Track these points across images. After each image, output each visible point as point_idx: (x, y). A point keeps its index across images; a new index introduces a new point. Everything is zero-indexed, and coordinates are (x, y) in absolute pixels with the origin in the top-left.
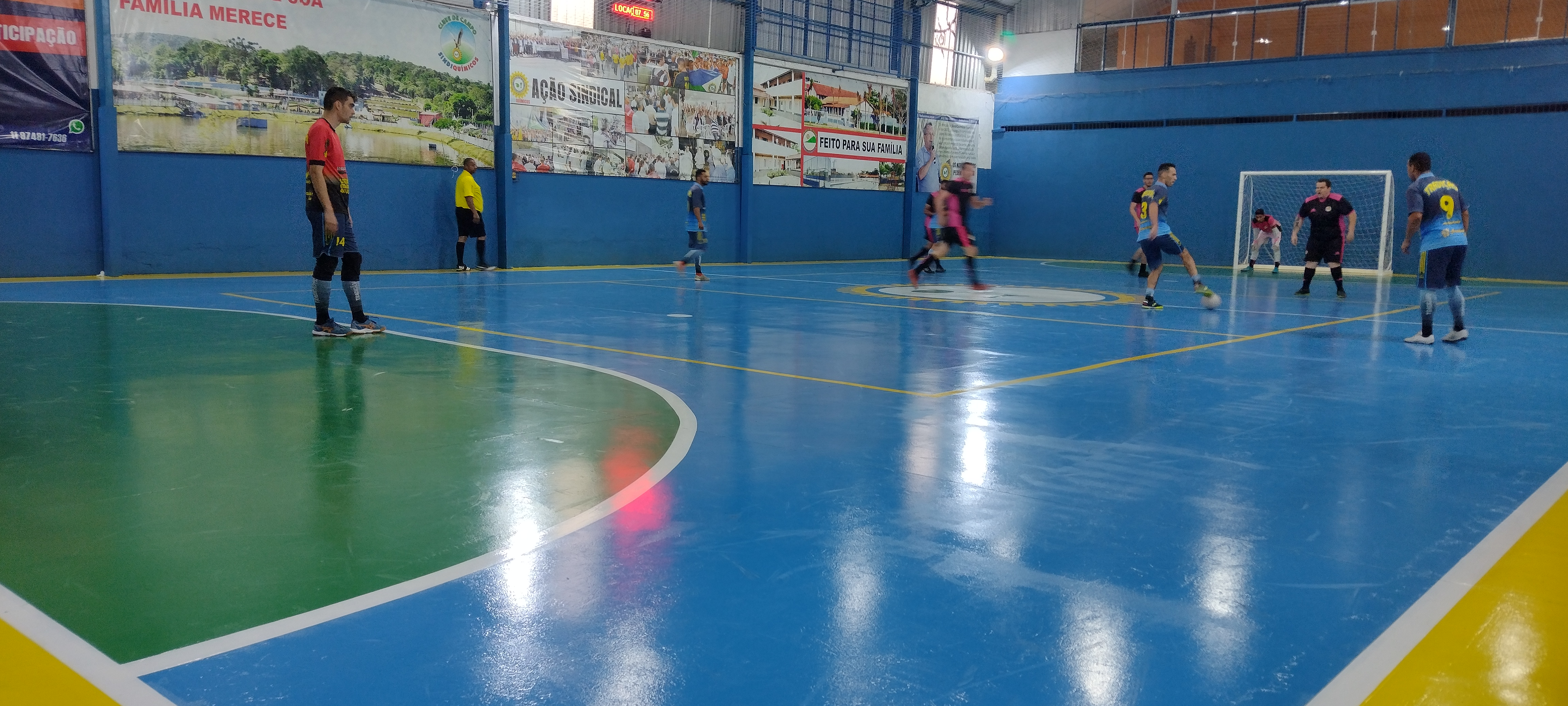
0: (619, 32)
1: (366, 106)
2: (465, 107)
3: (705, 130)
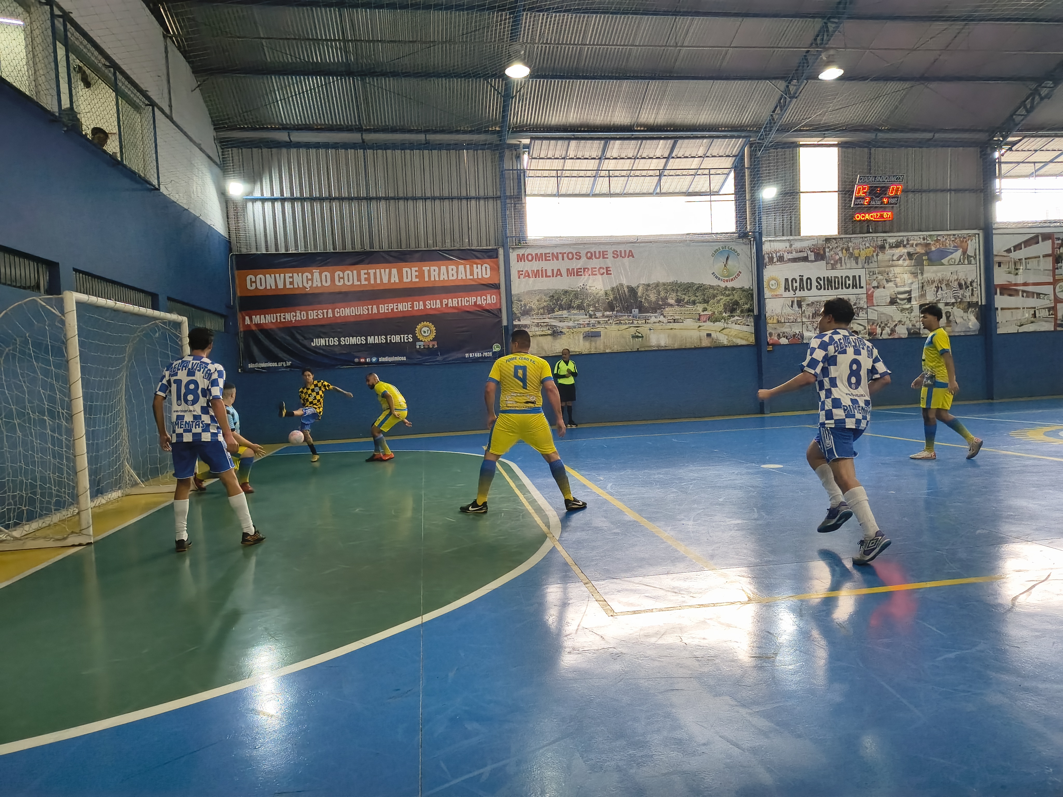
0: (861, 233)
1: (662, 314)
2: (733, 305)
3: (946, 295)
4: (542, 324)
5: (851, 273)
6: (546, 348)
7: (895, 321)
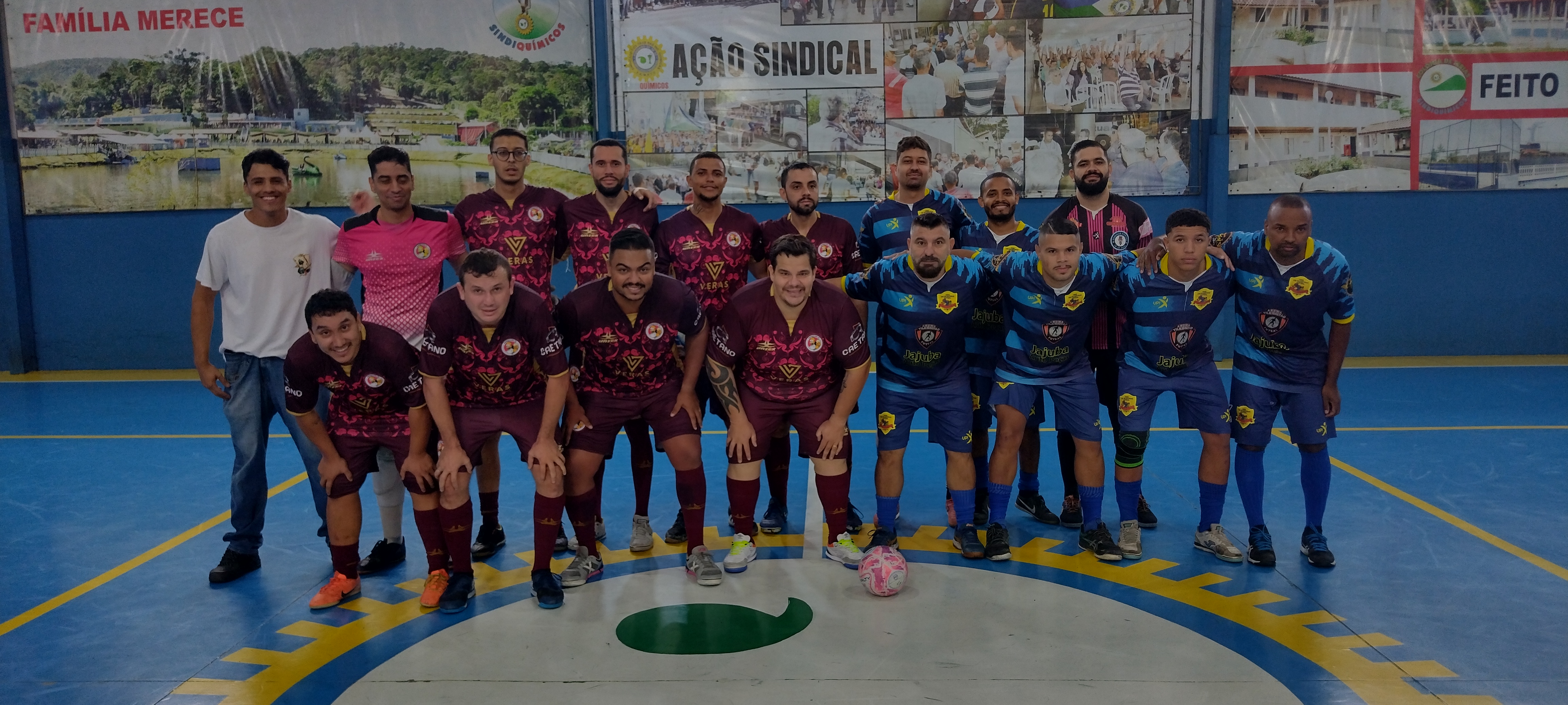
1: (367, 123)
2: (540, 107)
3: (1099, 94)
4: (85, 139)
5: (844, 36)
6: (95, 193)
7: (956, 157)
